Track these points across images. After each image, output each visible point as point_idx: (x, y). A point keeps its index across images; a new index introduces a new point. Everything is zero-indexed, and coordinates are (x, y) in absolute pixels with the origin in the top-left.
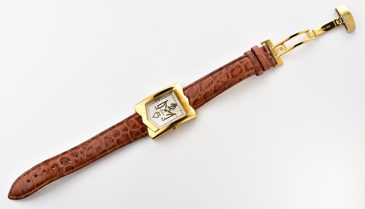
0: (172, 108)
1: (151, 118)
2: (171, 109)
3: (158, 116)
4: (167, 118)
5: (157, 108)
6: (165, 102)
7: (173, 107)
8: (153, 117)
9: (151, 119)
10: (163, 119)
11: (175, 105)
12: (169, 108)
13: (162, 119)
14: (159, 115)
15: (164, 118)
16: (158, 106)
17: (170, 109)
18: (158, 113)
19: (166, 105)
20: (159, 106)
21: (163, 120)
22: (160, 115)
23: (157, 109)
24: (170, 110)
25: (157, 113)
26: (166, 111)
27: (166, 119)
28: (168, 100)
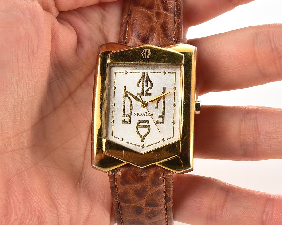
0: (146, 89)
1: (141, 144)
2: (148, 90)
3: (147, 129)
4: (164, 110)
5: (127, 119)
6: (126, 93)
7: (147, 86)
8: (143, 139)
9: (143, 146)
10: (161, 120)
11: (145, 80)
12: (142, 94)
13: (160, 123)
14: (146, 124)
15: (160, 116)
16: (124, 115)
17: (147, 94)
18: (141, 124)
19: (133, 96)
20: (128, 112)
21: (163, 122)
22: (148, 122)
23: (130, 122)
24: (150, 94)
25: (138, 126)
26: (145, 104)
27: (164, 113)
28: (125, 88)
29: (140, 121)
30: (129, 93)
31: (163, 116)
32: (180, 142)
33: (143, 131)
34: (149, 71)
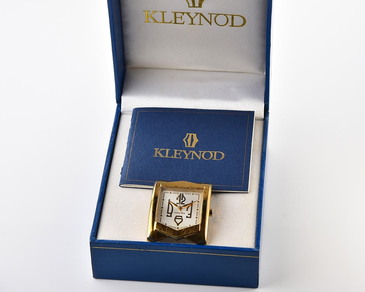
0: (181, 201)
3: (181, 220)
4: (191, 211)
6: (169, 203)
7: (182, 200)
8: (178, 224)
9: (178, 228)
10: (189, 216)
11: (181, 197)
12: (179, 203)
14: (180, 218)
15: (189, 214)
16: (168, 213)
17: (182, 204)
18: (177, 217)
19: (173, 203)
20: (170, 211)
21: (190, 217)
22: (181, 217)
23: (171, 216)
24: (184, 204)
25: (176, 218)
26: (181, 208)
27: (191, 213)
28: (169, 200)
29: (176, 216)
30: (172, 202)
31: (191, 214)
32: (200, 225)
33: (178, 221)
34: (184, 193)
